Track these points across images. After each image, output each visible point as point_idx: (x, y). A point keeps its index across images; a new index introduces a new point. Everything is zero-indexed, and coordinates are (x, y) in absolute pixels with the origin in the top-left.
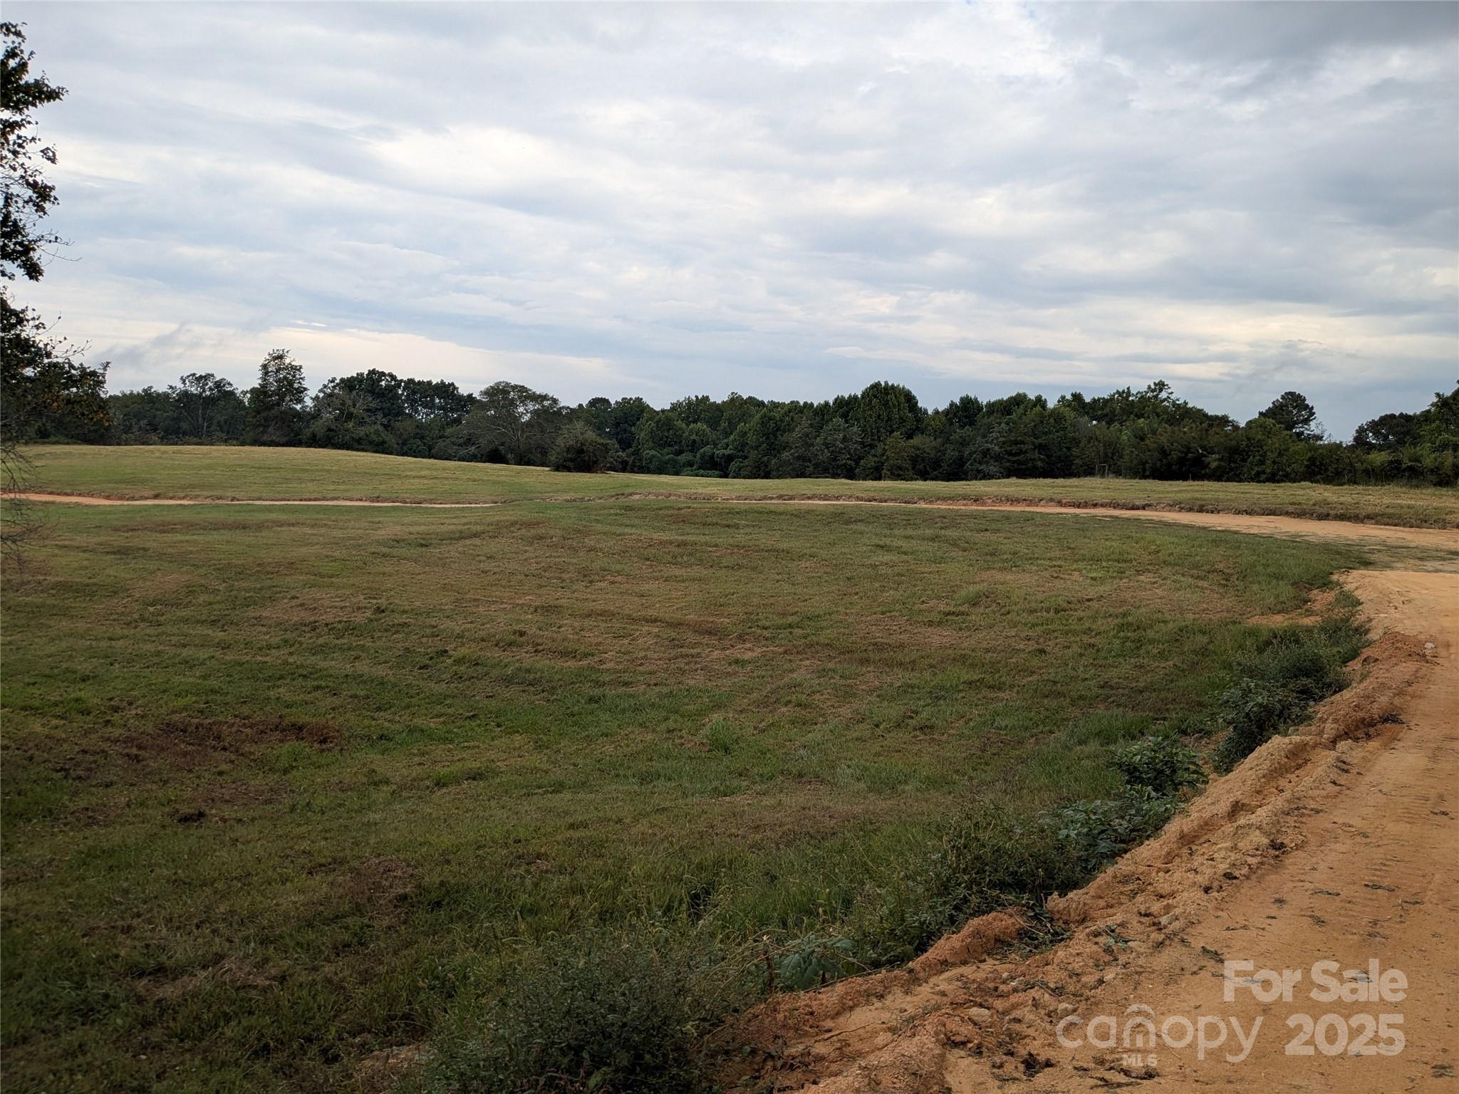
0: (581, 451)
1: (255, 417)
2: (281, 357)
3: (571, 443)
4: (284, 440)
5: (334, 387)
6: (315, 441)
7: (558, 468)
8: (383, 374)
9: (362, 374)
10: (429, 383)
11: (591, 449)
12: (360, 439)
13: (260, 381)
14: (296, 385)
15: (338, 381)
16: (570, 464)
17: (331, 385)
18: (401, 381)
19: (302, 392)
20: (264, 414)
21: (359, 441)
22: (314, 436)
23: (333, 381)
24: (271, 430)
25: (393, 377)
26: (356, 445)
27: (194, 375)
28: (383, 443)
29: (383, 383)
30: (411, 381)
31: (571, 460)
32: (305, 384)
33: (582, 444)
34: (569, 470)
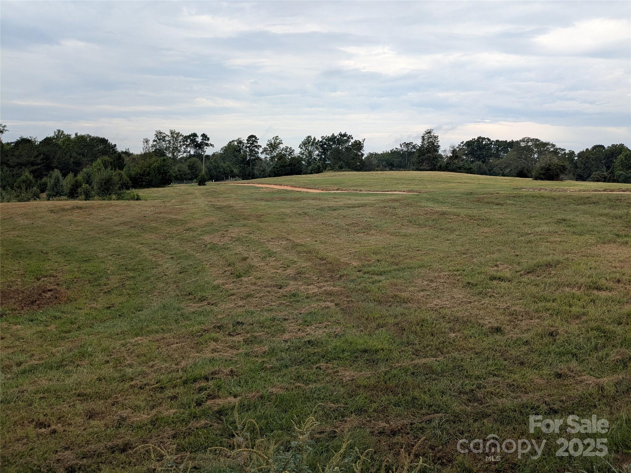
0: (549, 169)
1: (418, 159)
2: (430, 132)
3: (543, 165)
4: (429, 168)
5: (463, 146)
6: (441, 168)
7: (536, 179)
8: (484, 139)
9: (474, 139)
10: (506, 141)
11: (554, 168)
12: (460, 167)
13: (421, 144)
14: (435, 144)
15: (465, 143)
16: (542, 176)
17: (462, 145)
18: (493, 141)
19: (438, 147)
20: (422, 157)
21: (460, 168)
22: (441, 166)
23: (462, 143)
24: (424, 164)
25: (489, 140)
26: (458, 170)
27: (405, 143)
28: (471, 169)
29: (484, 143)
30: (497, 141)
31: (543, 174)
32: (439, 144)
33: (550, 166)
34: (542, 179)
